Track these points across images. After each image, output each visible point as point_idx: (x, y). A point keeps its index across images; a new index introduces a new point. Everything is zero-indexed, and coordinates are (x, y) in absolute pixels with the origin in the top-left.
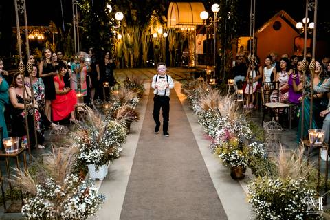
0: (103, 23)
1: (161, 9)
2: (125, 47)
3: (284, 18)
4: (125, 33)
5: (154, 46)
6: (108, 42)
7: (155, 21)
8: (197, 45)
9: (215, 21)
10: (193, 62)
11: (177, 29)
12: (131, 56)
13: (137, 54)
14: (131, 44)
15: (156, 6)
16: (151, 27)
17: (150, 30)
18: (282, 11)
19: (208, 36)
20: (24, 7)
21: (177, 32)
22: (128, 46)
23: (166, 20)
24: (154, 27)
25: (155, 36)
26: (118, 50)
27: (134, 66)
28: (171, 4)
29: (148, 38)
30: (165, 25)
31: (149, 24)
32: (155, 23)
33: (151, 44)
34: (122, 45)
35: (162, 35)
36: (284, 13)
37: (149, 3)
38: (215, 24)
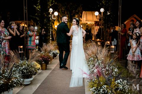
0: (46, 15)
1: (79, 15)
3: (135, 18)
8: (95, 31)
9: (102, 16)
10: (93, 38)
19: (100, 27)
21: (86, 25)
23: (81, 19)
28: (84, 12)
36: (135, 16)
37: (74, 12)
38: (102, 18)
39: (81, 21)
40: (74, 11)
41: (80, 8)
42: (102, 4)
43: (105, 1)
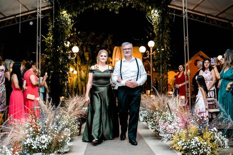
0: (62, 51)
2: (79, 80)
4: (80, 70)
6: (66, 67)
9: (151, 54)
12: (84, 87)
14: (83, 78)
18: (201, 52)
22: (82, 80)
23: (111, 61)
26: (74, 83)
28: (116, 48)
34: (77, 79)
36: (202, 54)
37: (98, 48)
38: (151, 56)
39: (112, 63)
41: (109, 41)
42: (153, 34)
43: (158, 30)
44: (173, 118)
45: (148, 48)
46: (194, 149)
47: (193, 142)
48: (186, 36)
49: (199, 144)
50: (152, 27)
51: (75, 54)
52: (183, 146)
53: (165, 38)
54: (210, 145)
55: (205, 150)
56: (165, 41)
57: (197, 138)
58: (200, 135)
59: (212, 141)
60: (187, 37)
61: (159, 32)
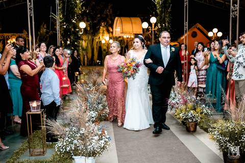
1: (108, 22)
3: (199, 29)
5: (103, 49)
7: (104, 31)
11: (120, 37)
12: (86, 57)
13: (90, 55)
15: (104, 20)
16: (101, 35)
17: (99, 38)
20: (33, 12)
21: (120, 39)
24: (103, 36)
25: (103, 42)
27: (87, 64)
28: (116, 18)
29: (98, 43)
30: (111, 34)
31: (99, 33)
32: (103, 33)
33: (100, 48)
35: (109, 41)
36: (199, 26)
37: (98, 17)
38: (153, 32)
39: (111, 32)
40: (99, 15)
41: (109, 11)
42: (156, 13)
43: (160, 9)
44: (176, 95)
45: (150, 24)
46: (190, 118)
47: (190, 114)
48: (186, 21)
49: (193, 115)
50: (155, 6)
51: (82, 30)
52: (183, 117)
53: (166, 17)
54: (200, 116)
55: (197, 119)
56: (167, 19)
57: (192, 111)
58: (194, 109)
59: (201, 113)
60: (187, 23)
61: (161, 12)
